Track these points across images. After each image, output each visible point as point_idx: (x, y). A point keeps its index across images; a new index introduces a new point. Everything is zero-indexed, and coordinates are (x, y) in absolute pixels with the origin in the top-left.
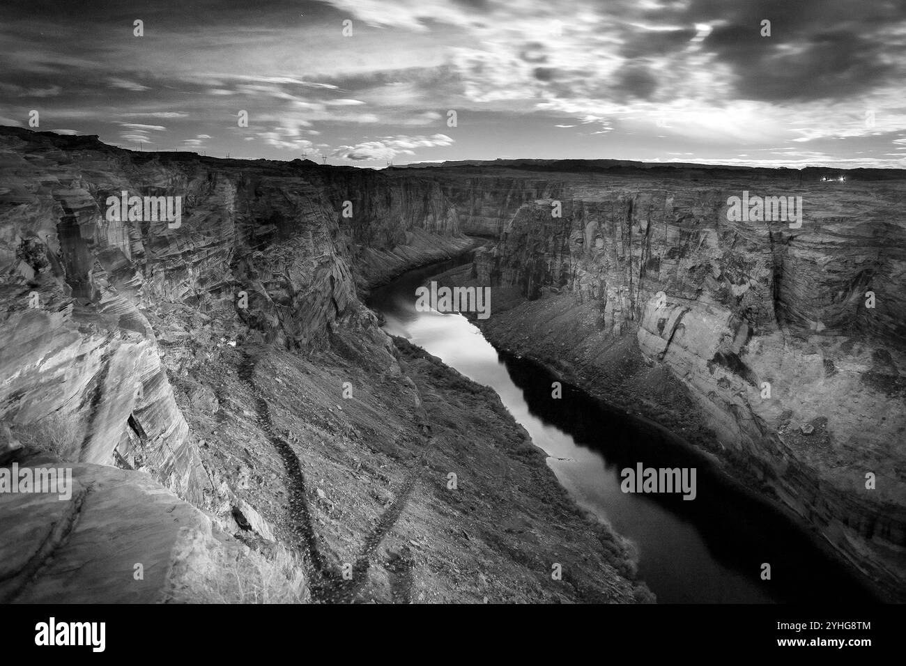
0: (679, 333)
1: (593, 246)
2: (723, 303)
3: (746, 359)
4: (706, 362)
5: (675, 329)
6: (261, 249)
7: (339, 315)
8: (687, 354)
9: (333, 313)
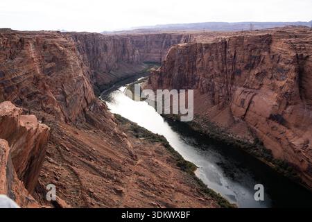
0: (251, 105)
1: (208, 65)
2: (273, 90)
3: (286, 117)
4: (265, 119)
5: (249, 104)
6: (49, 75)
7: (88, 105)
8: (256, 115)
9: (86, 104)
